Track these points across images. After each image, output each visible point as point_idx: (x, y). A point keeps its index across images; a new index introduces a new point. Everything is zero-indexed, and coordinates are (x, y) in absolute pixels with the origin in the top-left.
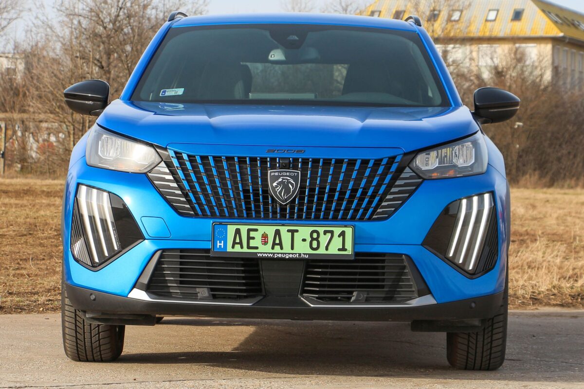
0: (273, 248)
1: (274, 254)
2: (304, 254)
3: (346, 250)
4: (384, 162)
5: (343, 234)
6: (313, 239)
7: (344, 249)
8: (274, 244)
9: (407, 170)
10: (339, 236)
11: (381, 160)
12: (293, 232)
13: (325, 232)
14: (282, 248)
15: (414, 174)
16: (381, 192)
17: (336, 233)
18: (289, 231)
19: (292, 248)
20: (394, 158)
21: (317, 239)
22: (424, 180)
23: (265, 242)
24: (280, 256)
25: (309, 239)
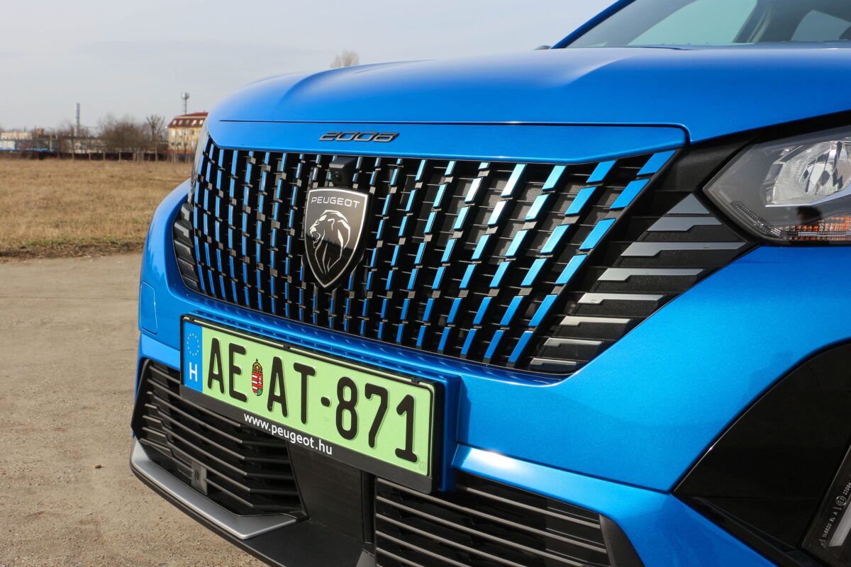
0: (270, 408)
1: (271, 423)
2: (325, 442)
3: (413, 458)
4: (599, 174)
5: (407, 406)
6: (343, 405)
7: (407, 454)
8: (272, 398)
9: (690, 204)
10: (400, 410)
11: (590, 167)
12: (306, 372)
13: (371, 390)
14: (285, 413)
15: (714, 221)
16: (565, 276)
17: (395, 400)
18: (298, 367)
19: (304, 420)
20: (643, 158)
21: (351, 406)
22: (755, 241)
23: (258, 389)
24: (280, 431)
25: (335, 402)
